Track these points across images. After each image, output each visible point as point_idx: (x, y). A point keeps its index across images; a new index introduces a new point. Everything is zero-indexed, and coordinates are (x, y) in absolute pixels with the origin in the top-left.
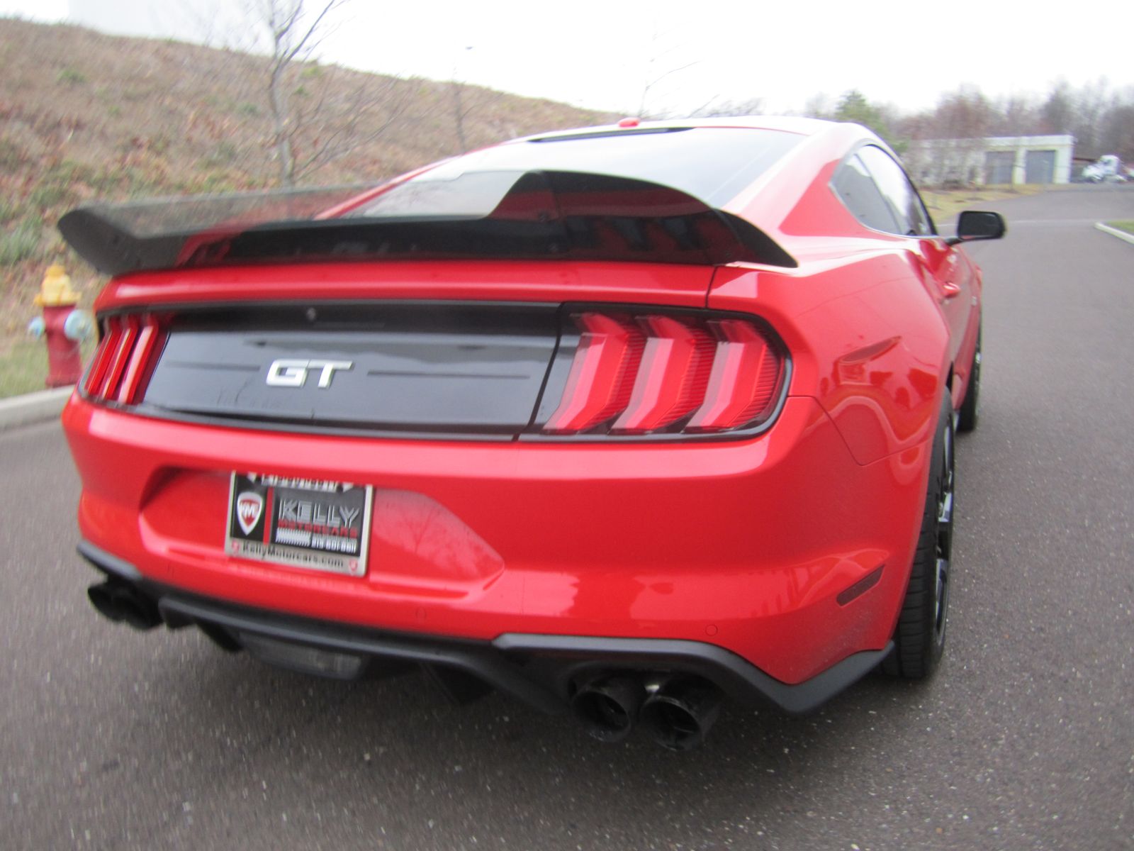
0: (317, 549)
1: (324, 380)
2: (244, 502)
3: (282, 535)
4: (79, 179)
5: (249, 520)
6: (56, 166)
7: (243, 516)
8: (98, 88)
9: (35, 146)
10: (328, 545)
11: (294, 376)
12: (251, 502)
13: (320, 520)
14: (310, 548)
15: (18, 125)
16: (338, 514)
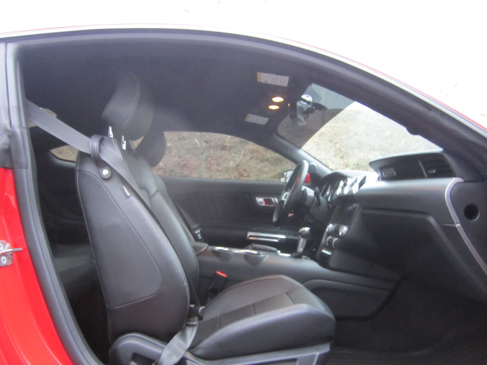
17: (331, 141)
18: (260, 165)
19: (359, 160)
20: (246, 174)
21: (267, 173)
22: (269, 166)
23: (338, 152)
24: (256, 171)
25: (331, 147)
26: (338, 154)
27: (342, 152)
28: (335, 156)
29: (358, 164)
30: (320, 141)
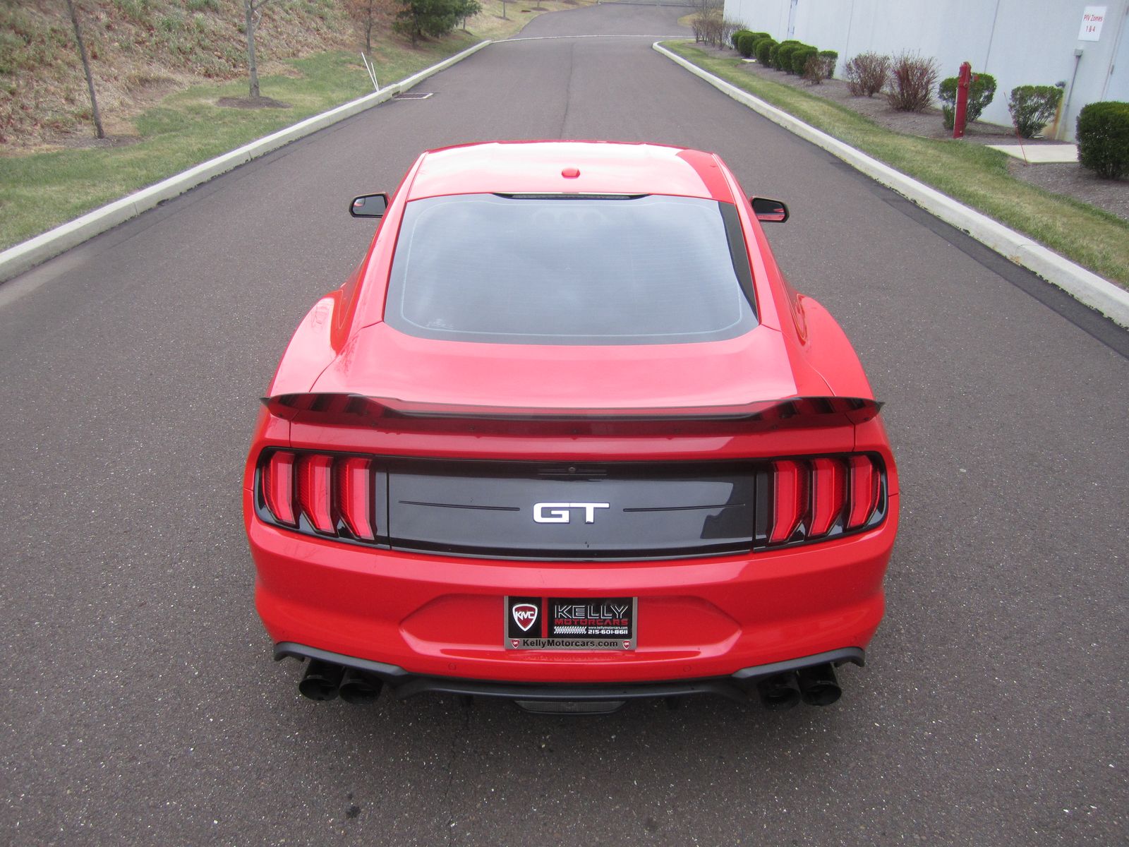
0: (594, 636)
1: (590, 517)
2: (517, 610)
3: (558, 630)
5: (525, 622)
7: (519, 619)
10: (603, 632)
11: (560, 516)
12: (525, 609)
13: (595, 616)
14: (587, 636)
16: (609, 611)
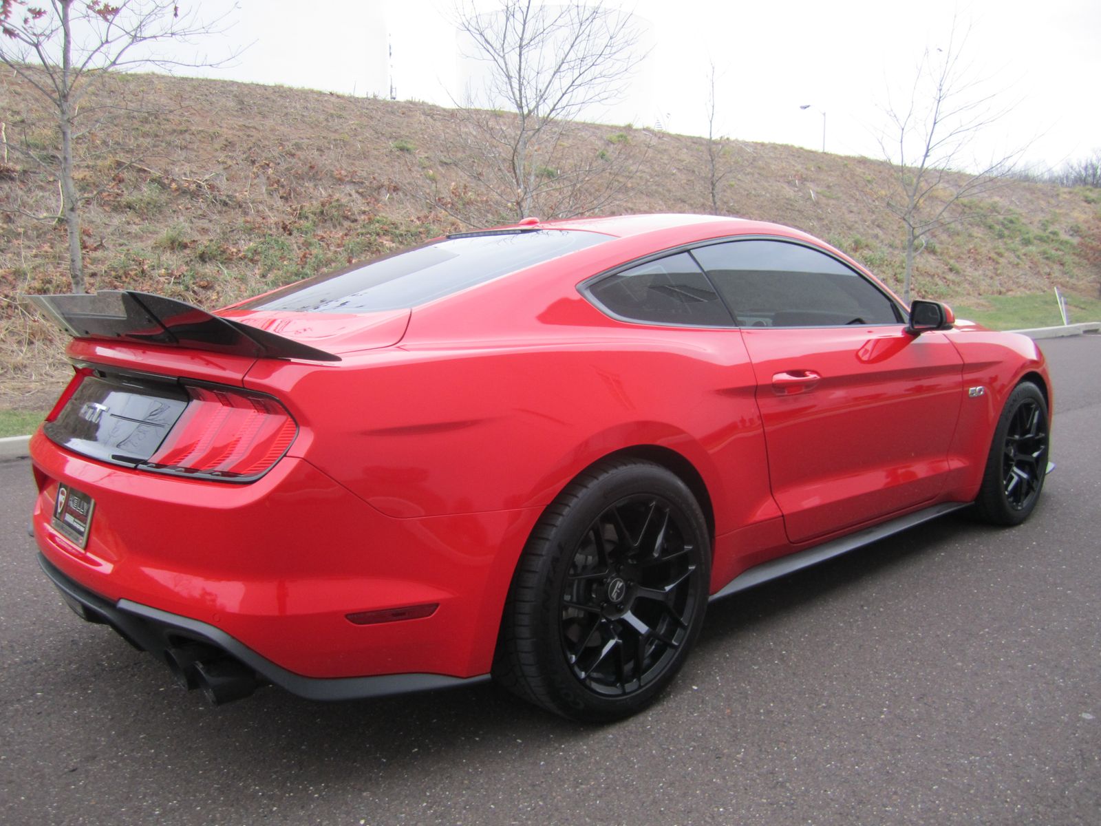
3: (67, 516)
4: (386, 233)
6: (371, 221)
7: (59, 501)
8: (421, 155)
9: (359, 205)
12: (63, 493)
14: (72, 527)
15: (349, 188)
17: (253, 162)
18: (117, 220)
19: (323, 205)
20: (90, 242)
21: (138, 237)
22: (137, 220)
23: (276, 186)
24: (112, 234)
25: (257, 176)
26: (276, 190)
27: (283, 186)
28: (270, 194)
29: (322, 212)
30: (229, 162)
